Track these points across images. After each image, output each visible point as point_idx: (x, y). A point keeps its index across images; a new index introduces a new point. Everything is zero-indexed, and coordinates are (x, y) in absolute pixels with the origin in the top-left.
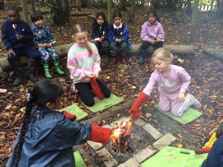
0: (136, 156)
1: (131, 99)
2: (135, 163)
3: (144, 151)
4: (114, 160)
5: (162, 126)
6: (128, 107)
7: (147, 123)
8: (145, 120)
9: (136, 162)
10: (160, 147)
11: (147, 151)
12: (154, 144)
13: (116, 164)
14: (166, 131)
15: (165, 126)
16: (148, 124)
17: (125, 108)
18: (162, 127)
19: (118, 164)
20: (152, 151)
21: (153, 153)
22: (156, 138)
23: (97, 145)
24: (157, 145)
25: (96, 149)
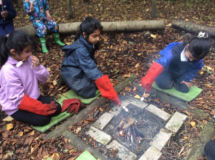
1: (122, 80)
2: (155, 152)
3: (159, 136)
7: (149, 104)
8: (145, 101)
11: (162, 135)
12: (167, 126)
14: (170, 109)
15: (169, 105)
16: (151, 105)
17: (119, 91)
19: (138, 157)
20: (168, 134)
21: (170, 137)
22: (166, 120)
23: (105, 139)
24: (170, 127)
25: (105, 144)
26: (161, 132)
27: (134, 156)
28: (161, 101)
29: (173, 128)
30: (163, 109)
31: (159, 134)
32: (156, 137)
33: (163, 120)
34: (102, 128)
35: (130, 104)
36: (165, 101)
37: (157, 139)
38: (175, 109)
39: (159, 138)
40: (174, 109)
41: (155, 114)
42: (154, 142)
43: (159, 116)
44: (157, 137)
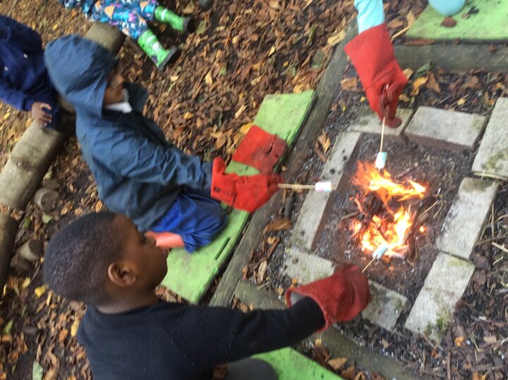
0: (446, 241)
1: (326, 64)
2: (454, 269)
3: (458, 210)
4: (390, 294)
5: (463, 82)
6: (331, 95)
7: (415, 108)
8: (402, 101)
9: (455, 264)
10: (497, 165)
11: (467, 203)
12: (476, 167)
13: (403, 303)
14: (484, 93)
15: (475, 80)
16: (421, 109)
17: (328, 105)
18: (466, 85)
19: (412, 301)
20: (483, 194)
21: (489, 201)
22: (470, 144)
24: (488, 166)
26: (462, 193)
27: (400, 301)
28: (452, 75)
30: (461, 102)
31: (458, 203)
32: (450, 215)
33: (464, 146)
34: (309, 245)
35: (364, 134)
36: (462, 69)
37: (453, 223)
38: (499, 85)
39: (458, 218)
40: (495, 83)
41: (434, 137)
42: (446, 235)
43: (450, 140)
44: (454, 214)
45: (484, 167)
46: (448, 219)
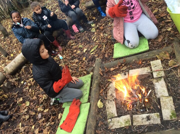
4: (153, 115)
7: (128, 71)
9: (166, 98)
11: (158, 85)
13: (159, 114)
16: (130, 71)
19: (161, 113)
20: (161, 81)
23: (127, 121)
24: (158, 75)
25: (130, 124)
26: (155, 84)
27: (157, 115)
29: (160, 74)
31: (156, 86)
32: (156, 89)
34: (116, 115)
37: (158, 90)
39: (159, 88)
42: (158, 94)
43: (143, 74)
44: (157, 88)
45: (157, 76)
46: (156, 90)
